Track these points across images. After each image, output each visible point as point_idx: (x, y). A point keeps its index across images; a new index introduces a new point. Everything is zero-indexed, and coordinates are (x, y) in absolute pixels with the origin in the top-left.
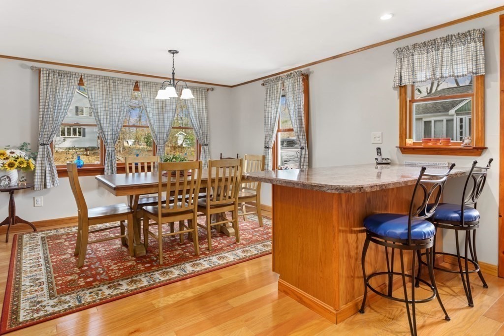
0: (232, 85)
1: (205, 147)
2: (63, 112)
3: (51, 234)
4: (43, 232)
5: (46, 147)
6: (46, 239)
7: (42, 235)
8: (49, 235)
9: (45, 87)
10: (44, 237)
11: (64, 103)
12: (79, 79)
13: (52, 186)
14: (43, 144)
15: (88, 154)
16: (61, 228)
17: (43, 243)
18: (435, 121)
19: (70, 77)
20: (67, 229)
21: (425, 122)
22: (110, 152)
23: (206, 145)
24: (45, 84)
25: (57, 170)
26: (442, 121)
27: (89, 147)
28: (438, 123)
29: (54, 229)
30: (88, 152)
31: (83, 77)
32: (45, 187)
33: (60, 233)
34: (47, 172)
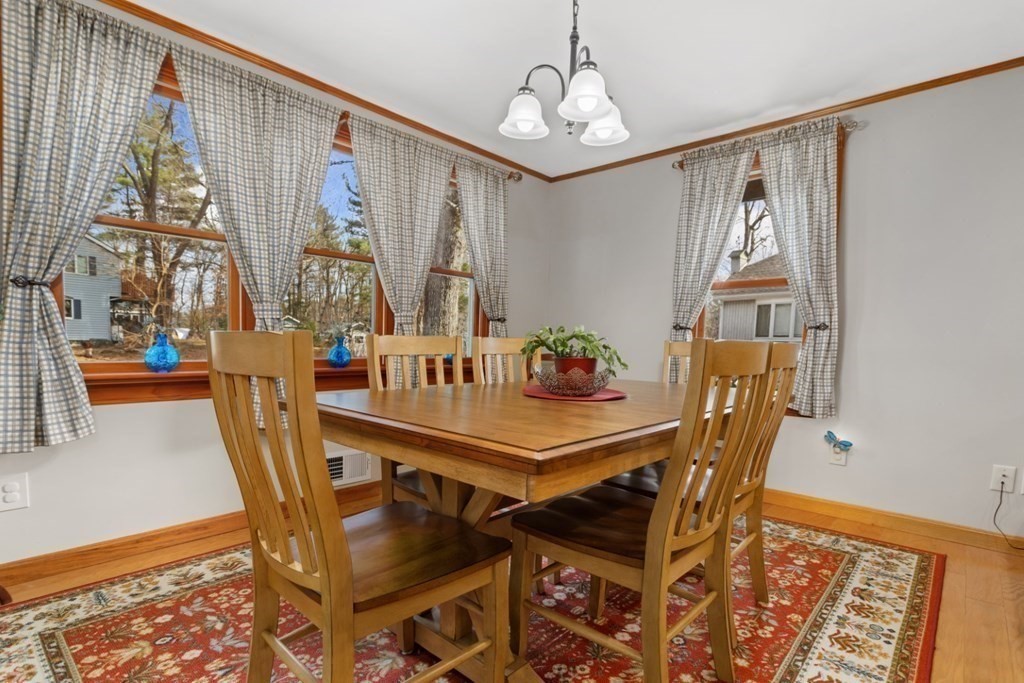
0: (552, 175)
1: (499, 324)
2: (102, 171)
3: (81, 614)
4: (44, 609)
5: (36, 293)
6: (64, 644)
7: (40, 626)
8: (71, 619)
9: (23, 56)
10: (52, 636)
11: (105, 138)
12: (161, 59)
13: (68, 437)
14: (27, 283)
15: (91, 353)
16: (112, 582)
17: (53, 657)
18: (777, 305)
19: (127, 43)
20: (134, 584)
21: (759, 307)
22: (269, 323)
23: (502, 320)
24: (23, 45)
25: (87, 381)
26: (790, 305)
27: (92, 340)
28: (782, 310)
29: (86, 589)
30: (91, 350)
31: (175, 55)
32: (41, 438)
33: (116, 606)
34: (47, 387)
